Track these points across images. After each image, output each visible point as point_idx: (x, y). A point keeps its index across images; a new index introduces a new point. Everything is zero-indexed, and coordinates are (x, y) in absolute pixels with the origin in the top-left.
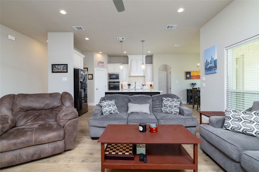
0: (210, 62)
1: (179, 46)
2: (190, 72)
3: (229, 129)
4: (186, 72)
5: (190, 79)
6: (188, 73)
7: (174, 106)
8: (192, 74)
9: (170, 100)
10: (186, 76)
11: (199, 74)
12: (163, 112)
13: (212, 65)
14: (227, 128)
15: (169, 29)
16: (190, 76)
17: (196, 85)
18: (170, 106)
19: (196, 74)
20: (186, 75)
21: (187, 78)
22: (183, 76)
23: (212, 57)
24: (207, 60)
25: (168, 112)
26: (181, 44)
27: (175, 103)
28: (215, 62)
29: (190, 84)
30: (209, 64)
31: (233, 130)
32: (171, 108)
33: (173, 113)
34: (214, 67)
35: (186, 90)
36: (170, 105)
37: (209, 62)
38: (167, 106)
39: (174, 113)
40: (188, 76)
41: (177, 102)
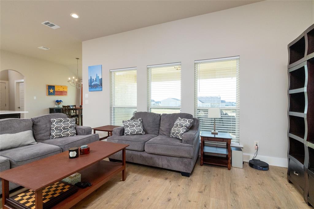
0: (95, 80)
1: (46, 49)
2: (54, 86)
3: (129, 134)
4: (48, 86)
5: (54, 95)
6: (50, 87)
7: (70, 128)
8: (56, 89)
9: (63, 121)
10: (49, 91)
11: (65, 90)
12: (55, 137)
13: (98, 83)
14: (128, 134)
15: (47, 25)
16: (54, 91)
17: (61, 102)
18: (64, 128)
19: (61, 90)
20: (49, 89)
21: (50, 94)
22: (45, 90)
23: (97, 75)
24: (91, 77)
25: (63, 136)
26: (50, 49)
27: (70, 123)
28: (101, 80)
29: (54, 101)
30: (93, 82)
31: (132, 134)
32: (66, 130)
33: (69, 136)
34: (99, 85)
35: (49, 109)
36: (64, 126)
37: (93, 79)
38: (60, 128)
39: (71, 135)
40: (51, 91)
41: (72, 122)
